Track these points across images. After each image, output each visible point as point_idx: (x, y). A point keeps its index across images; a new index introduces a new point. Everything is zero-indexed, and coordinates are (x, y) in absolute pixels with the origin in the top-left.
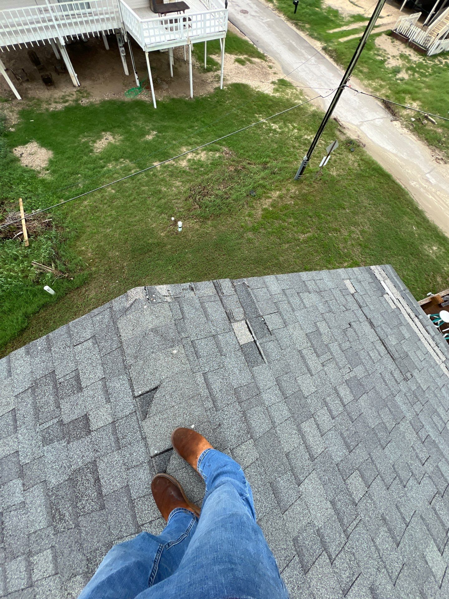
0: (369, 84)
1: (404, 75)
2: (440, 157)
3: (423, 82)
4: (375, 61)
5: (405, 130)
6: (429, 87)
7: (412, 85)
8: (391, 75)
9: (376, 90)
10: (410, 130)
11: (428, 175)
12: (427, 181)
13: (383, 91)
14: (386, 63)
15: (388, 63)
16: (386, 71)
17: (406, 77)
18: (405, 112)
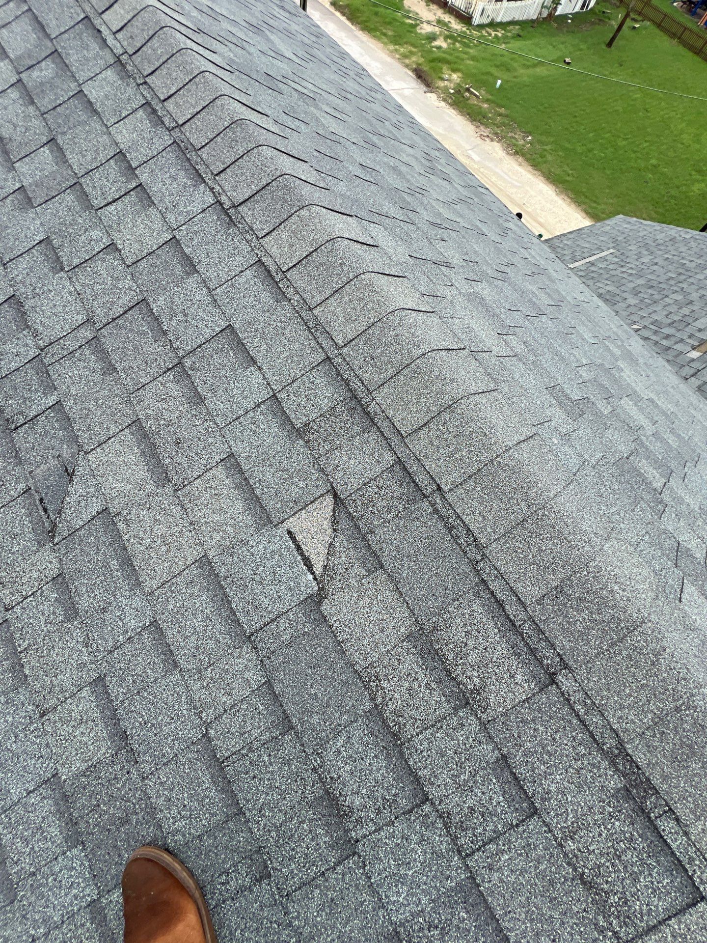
0: (396, 50)
1: (440, 42)
2: (485, 134)
3: (466, 53)
4: (403, 23)
5: (443, 104)
6: (473, 58)
7: (451, 55)
8: (424, 42)
9: (405, 56)
10: (449, 104)
11: (470, 152)
12: (469, 157)
13: (414, 59)
14: (418, 27)
15: (421, 28)
16: (419, 36)
17: (444, 45)
18: (441, 84)
